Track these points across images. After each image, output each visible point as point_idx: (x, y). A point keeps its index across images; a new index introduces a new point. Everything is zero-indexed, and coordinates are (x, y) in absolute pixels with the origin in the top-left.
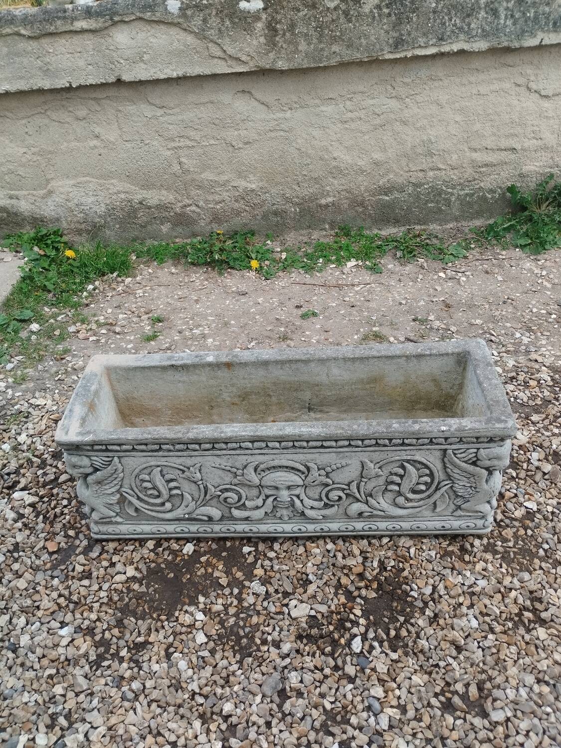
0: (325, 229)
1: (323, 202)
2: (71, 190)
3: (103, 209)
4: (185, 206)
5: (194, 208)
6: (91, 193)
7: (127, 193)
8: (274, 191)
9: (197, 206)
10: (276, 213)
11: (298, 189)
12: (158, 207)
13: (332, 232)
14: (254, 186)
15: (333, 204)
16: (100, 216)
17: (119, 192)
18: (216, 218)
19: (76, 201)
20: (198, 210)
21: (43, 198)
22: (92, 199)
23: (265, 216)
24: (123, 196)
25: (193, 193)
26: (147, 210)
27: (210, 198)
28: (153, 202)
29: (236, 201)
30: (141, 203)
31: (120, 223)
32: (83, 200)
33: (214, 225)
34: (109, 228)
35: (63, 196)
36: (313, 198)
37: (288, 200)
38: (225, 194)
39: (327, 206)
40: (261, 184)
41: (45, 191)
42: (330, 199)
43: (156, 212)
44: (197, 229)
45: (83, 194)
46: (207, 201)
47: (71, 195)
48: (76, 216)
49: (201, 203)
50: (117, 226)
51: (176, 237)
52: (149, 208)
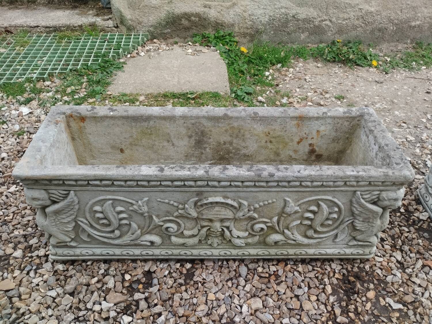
0: (407, 43)
1: (413, 24)
2: (249, 4)
3: (266, 20)
4: (323, 21)
5: (328, 22)
6: (262, 7)
7: (287, 8)
8: (384, 14)
9: (330, 21)
10: (380, 30)
11: (400, 13)
12: (305, 20)
13: (411, 46)
14: (373, 9)
15: (419, 26)
16: (263, 25)
17: (282, 7)
18: (340, 31)
19: (250, 12)
20: (330, 24)
21: (228, 8)
22: (262, 11)
23: (372, 32)
24: (283, 10)
25: (331, 12)
26: (296, 22)
27: (341, 16)
28: (302, 16)
29: (358, 19)
30: (293, 17)
31: (275, 30)
32: (255, 12)
33: (337, 36)
34: (266, 33)
35: (242, 8)
36: (408, 21)
37: (391, 21)
38: (352, 13)
39: (415, 27)
40: (377, 9)
41: (230, 3)
42: (418, 23)
43: (302, 24)
44: (325, 37)
45: (257, 7)
46: (338, 18)
47: (248, 7)
48: (246, 23)
49: (334, 20)
50: (272, 32)
51: (308, 43)
52: (298, 20)
